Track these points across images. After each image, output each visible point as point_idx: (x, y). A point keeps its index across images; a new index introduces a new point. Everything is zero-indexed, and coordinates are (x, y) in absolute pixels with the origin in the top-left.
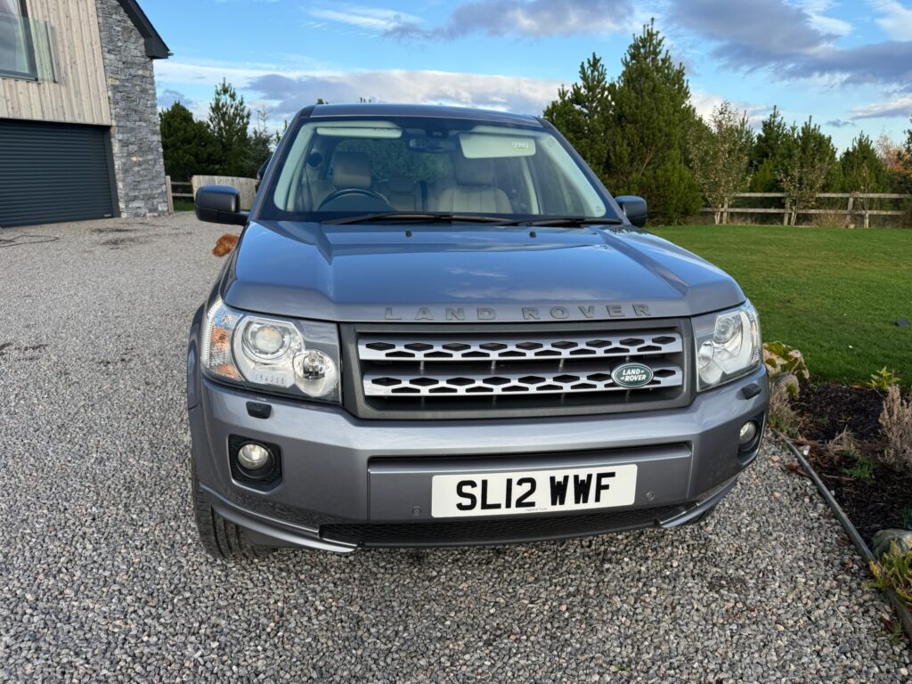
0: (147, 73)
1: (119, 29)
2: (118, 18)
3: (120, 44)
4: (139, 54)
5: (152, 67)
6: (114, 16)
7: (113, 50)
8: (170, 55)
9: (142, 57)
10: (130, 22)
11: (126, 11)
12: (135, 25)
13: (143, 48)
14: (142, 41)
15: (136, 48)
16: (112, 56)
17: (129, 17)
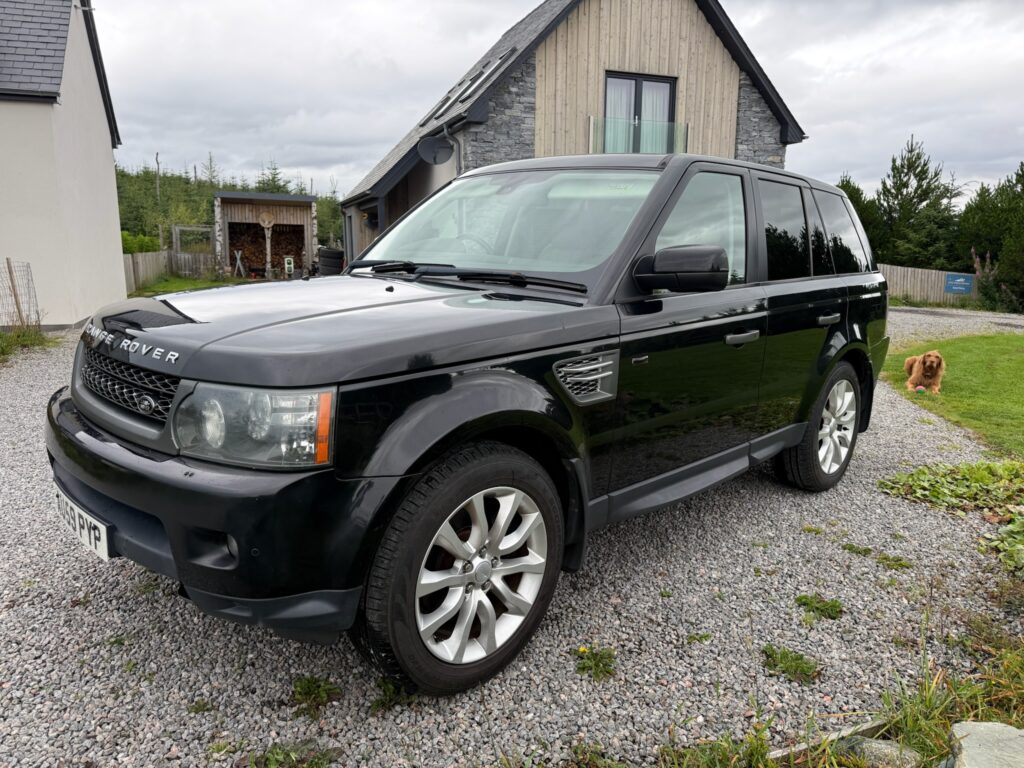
0: (777, 159)
1: (757, 120)
2: (758, 109)
3: (754, 134)
4: (773, 141)
5: (784, 152)
6: (754, 109)
7: (746, 141)
8: (804, 138)
9: (776, 143)
10: (769, 112)
11: (766, 102)
12: (774, 114)
13: (778, 135)
14: (779, 128)
15: (770, 136)
16: (745, 147)
17: (769, 107)
